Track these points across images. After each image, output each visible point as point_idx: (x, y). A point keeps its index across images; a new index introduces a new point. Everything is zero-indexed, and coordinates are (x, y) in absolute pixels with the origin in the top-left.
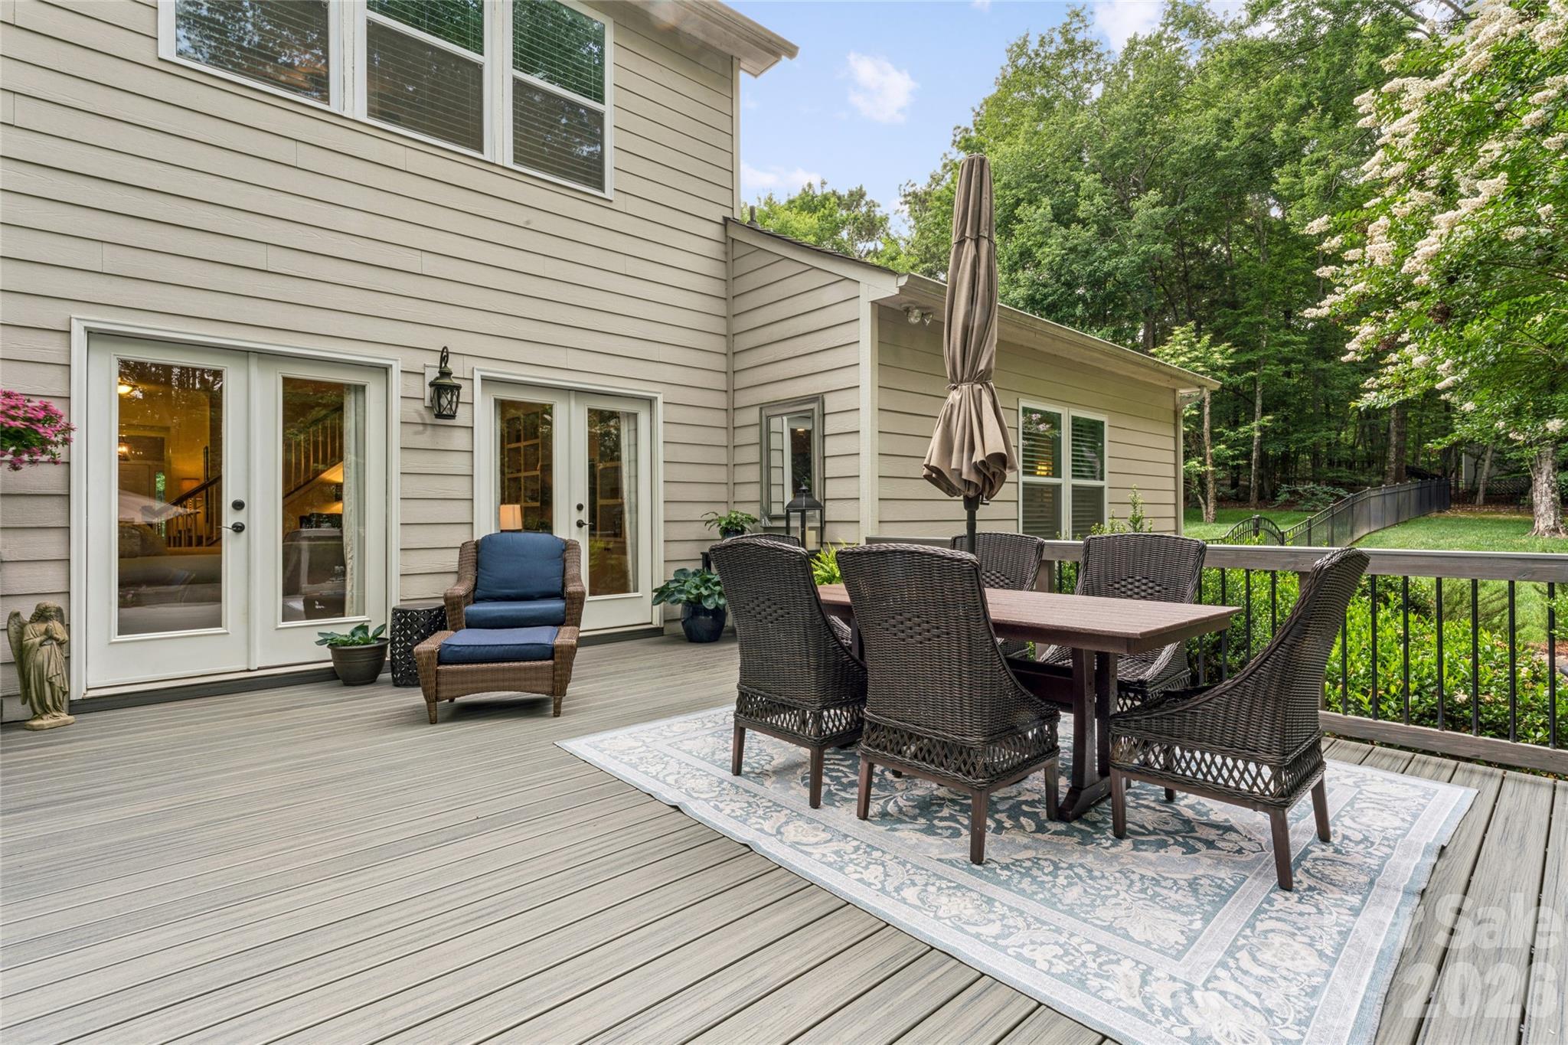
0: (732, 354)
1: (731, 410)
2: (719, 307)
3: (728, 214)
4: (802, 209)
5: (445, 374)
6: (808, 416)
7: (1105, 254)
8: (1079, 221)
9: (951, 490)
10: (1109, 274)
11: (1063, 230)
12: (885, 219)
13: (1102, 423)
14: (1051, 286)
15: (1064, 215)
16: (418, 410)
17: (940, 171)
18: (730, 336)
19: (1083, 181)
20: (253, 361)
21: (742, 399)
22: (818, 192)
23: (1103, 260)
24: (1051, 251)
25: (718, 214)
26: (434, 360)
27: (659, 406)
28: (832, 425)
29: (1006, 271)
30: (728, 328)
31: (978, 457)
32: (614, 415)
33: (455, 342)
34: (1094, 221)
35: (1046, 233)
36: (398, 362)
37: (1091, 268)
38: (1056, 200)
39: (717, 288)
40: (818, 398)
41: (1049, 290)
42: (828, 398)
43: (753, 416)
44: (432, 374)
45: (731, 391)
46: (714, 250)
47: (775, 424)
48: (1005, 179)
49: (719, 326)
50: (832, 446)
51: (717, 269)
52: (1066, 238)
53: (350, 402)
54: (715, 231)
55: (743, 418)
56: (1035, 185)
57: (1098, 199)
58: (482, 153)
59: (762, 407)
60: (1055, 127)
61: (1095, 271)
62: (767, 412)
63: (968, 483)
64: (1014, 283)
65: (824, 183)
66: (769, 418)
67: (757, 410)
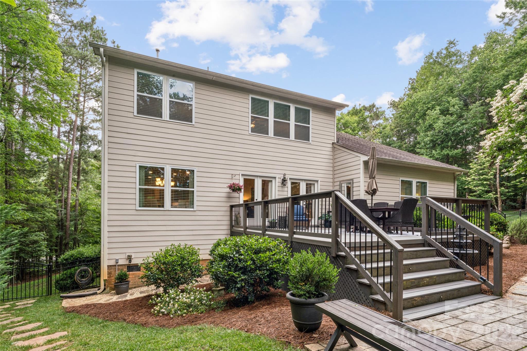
0: (334, 171)
1: (334, 182)
2: (331, 161)
3: (333, 142)
4: (352, 114)
5: (285, 178)
6: (350, 183)
7: (459, 124)
8: (449, 114)
9: (369, 194)
10: (460, 132)
11: (444, 117)
12: (384, 111)
13: (426, 183)
14: (440, 136)
15: (444, 112)
16: (280, 184)
17: (402, 96)
18: (334, 167)
19: (451, 101)
20: (259, 177)
21: (336, 180)
22: (358, 108)
23: (458, 126)
24: (439, 125)
25: (331, 142)
26: (282, 176)
27: (319, 182)
28: (355, 185)
29: (424, 131)
30: (333, 165)
31: (372, 189)
32: (311, 184)
33: (286, 172)
34: (455, 114)
35: (438, 118)
36: (277, 176)
37: (453, 130)
38: (442, 107)
39: (331, 157)
40: (352, 180)
41: (439, 137)
42: (354, 180)
43: (338, 183)
44: (282, 178)
45: (334, 178)
46: (330, 149)
47: (343, 185)
48: (424, 101)
49: (331, 165)
50: (355, 189)
51: (331, 153)
52: (444, 120)
53: (270, 184)
54: (331, 146)
55: (336, 184)
56: (434, 102)
57: (456, 107)
58: (289, 138)
59: (340, 182)
60: (442, 83)
61: (455, 131)
62: (341, 182)
63: (371, 193)
64: (427, 136)
65: (360, 105)
66: (342, 184)
67: (339, 182)
